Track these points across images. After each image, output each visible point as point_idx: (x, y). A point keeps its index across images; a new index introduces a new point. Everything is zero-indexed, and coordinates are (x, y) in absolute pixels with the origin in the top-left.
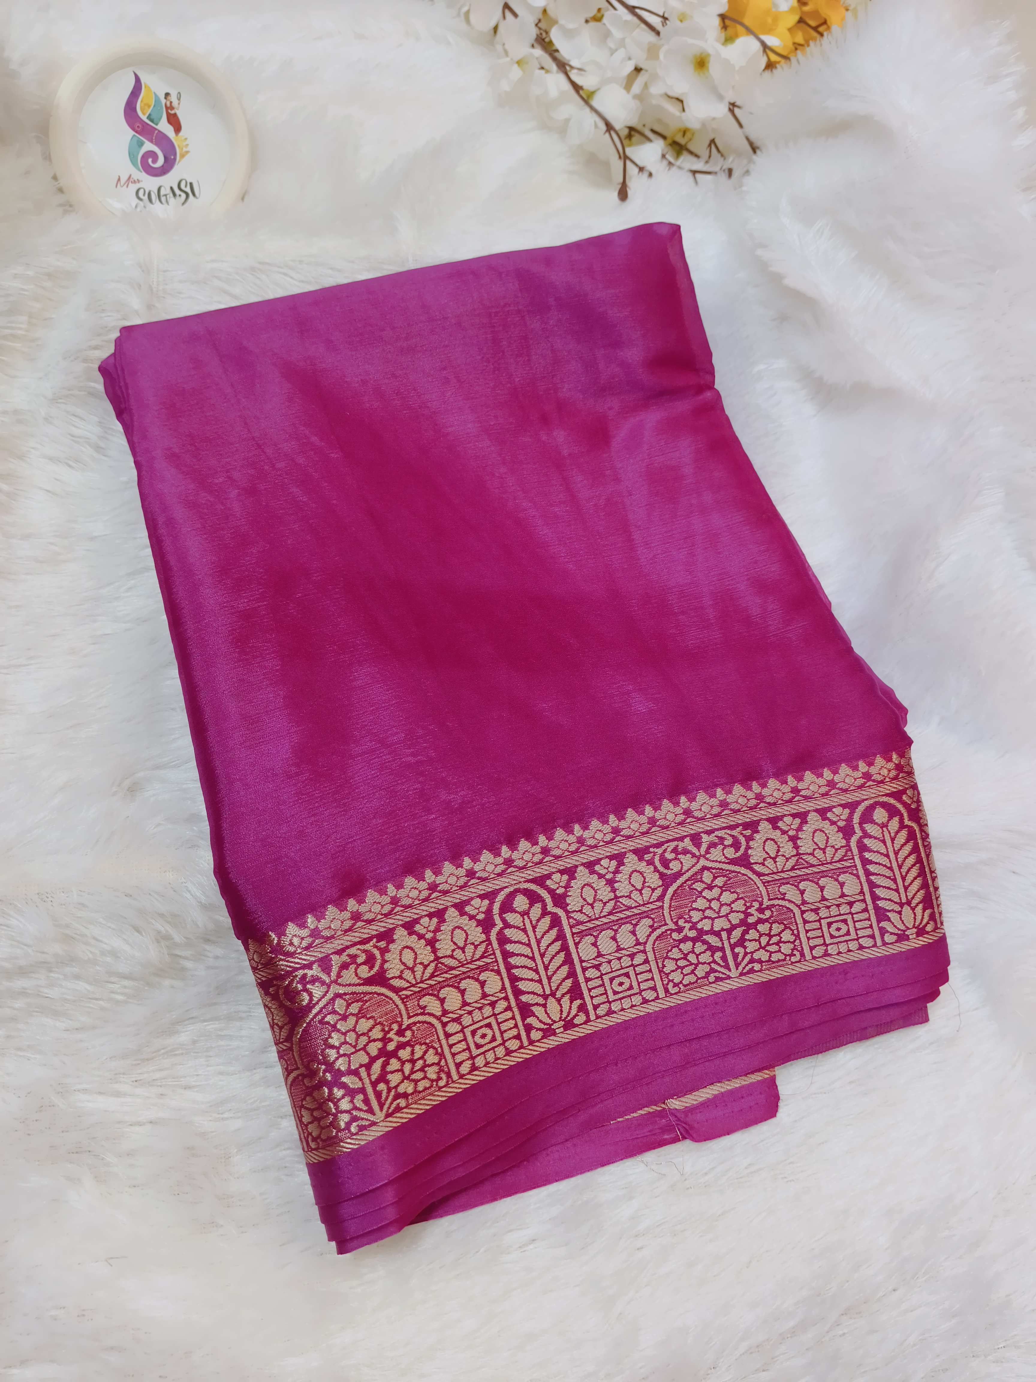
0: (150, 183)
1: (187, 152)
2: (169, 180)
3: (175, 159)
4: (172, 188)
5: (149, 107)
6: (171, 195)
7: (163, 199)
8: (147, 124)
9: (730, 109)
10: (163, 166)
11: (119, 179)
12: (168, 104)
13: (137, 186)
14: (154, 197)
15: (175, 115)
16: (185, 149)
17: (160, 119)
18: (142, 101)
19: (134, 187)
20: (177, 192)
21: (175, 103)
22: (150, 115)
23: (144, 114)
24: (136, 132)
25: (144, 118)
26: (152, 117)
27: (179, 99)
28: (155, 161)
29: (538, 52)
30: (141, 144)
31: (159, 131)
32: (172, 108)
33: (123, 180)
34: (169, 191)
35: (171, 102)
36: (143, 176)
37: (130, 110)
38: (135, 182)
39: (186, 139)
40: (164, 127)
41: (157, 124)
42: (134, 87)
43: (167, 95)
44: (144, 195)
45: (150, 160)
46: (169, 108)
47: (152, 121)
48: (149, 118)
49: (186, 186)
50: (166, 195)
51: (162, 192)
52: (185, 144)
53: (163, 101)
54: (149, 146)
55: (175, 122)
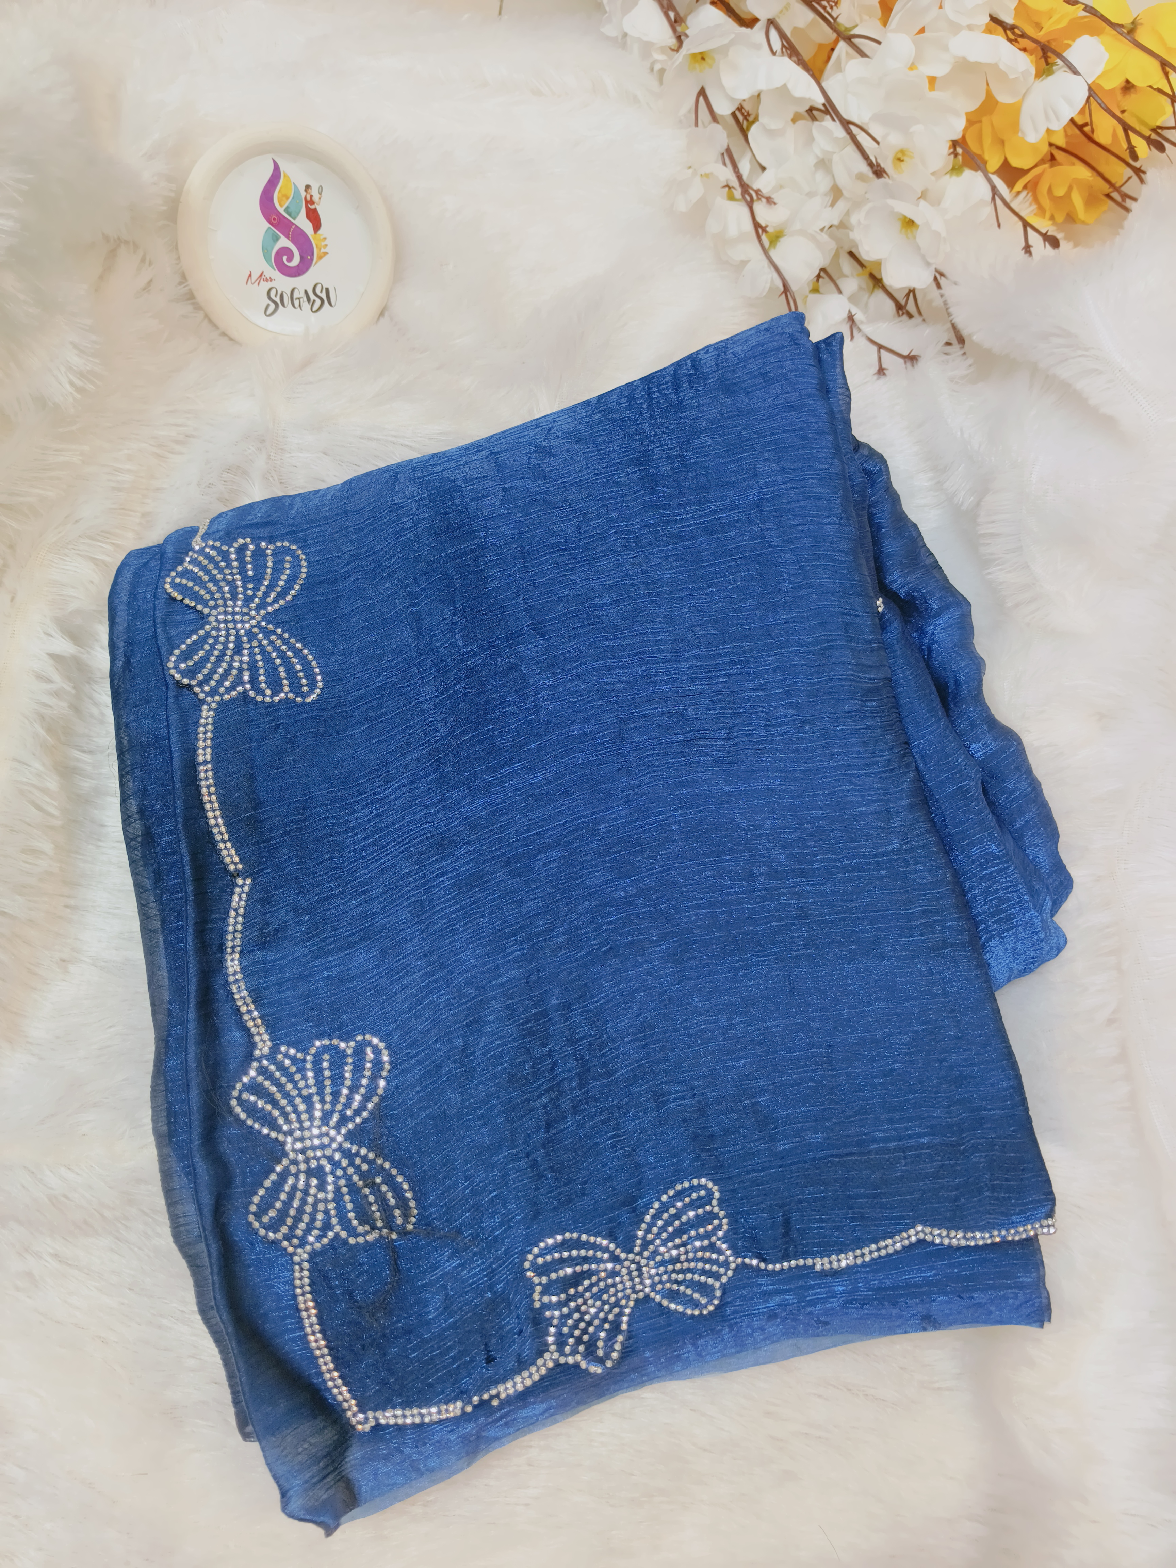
0: (283, 283)
1: (326, 254)
2: (304, 283)
3: (312, 260)
4: (306, 292)
5: (287, 198)
6: (305, 299)
7: (296, 303)
8: (284, 217)
10: (298, 266)
11: (250, 275)
12: (308, 198)
13: (269, 285)
14: (286, 299)
15: (315, 210)
16: (323, 250)
17: (298, 213)
18: (280, 191)
19: (265, 286)
20: (312, 297)
21: (316, 198)
22: (288, 207)
23: (281, 206)
24: (272, 224)
25: (281, 210)
26: (290, 210)
27: (320, 194)
28: (290, 259)
30: (277, 239)
31: (296, 226)
32: (312, 203)
33: (255, 276)
34: (303, 294)
35: (311, 196)
36: (276, 274)
37: (266, 201)
38: (267, 280)
39: (325, 238)
40: (303, 222)
41: (294, 219)
42: (272, 175)
43: (308, 187)
44: (276, 296)
45: (285, 258)
46: (309, 202)
47: (290, 215)
48: (286, 210)
49: (321, 292)
50: (299, 299)
51: (296, 295)
52: (323, 244)
53: (303, 194)
54: (284, 242)
55: (314, 217)
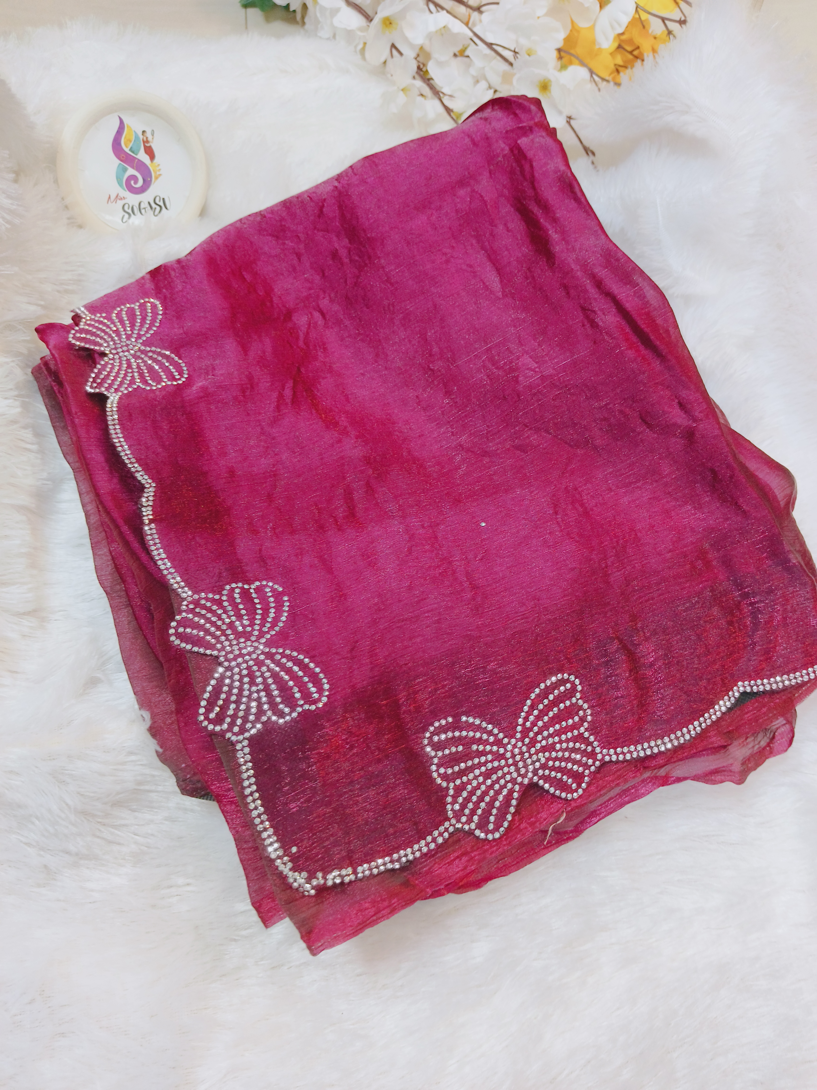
0: (133, 199)
1: (160, 175)
2: (147, 197)
3: (151, 180)
5: (130, 141)
8: (130, 155)
9: (567, 121)
10: (142, 186)
11: (110, 198)
12: (145, 139)
13: (123, 202)
14: (136, 210)
15: (150, 147)
16: (158, 173)
17: (139, 150)
18: (125, 138)
19: (120, 203)
21: (150, 138)
22: (131, 148)
23: (127, 147)
24: (121, 161)
25: (127, 150)
26: (133, 149)
27: (153, 135)
28: (136, 182)
29: (419, 83)
30: (125, 170)
31: (139, 160)
32: (148, 142)
33: (113, 197)
35: (147, 138)
36: (127, 194)
37: (116, 146)
38: (121, 199)
39: (159, 165)
40: (143, 156)
41: (136, 155)
42: (119, 128)
43: (144, 132)
44: (129, 208)
45: (132, 182)
46: (146, 142)
47: (133, 152)
48: (131, 150)
49: (160, 201)
52: (158, 168)
53: (141, 137)
54: (131, 171)
55: (150, 152)
